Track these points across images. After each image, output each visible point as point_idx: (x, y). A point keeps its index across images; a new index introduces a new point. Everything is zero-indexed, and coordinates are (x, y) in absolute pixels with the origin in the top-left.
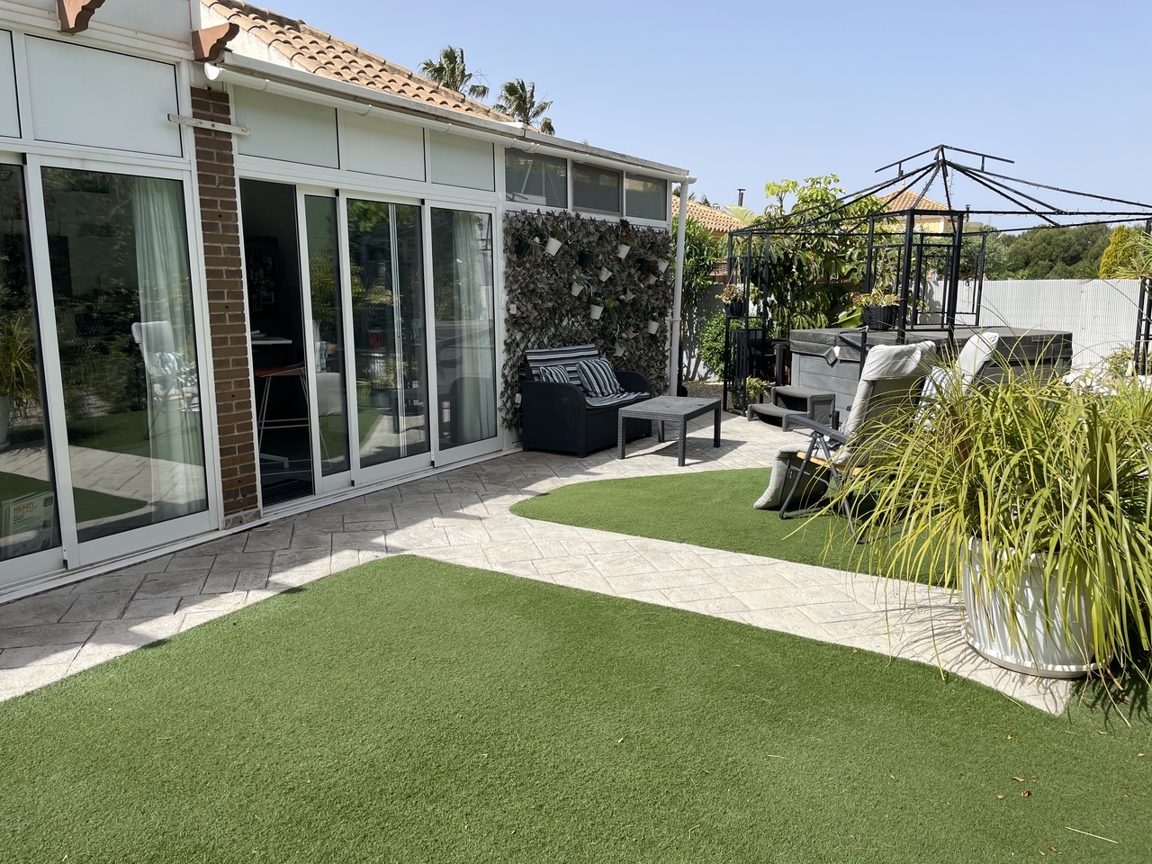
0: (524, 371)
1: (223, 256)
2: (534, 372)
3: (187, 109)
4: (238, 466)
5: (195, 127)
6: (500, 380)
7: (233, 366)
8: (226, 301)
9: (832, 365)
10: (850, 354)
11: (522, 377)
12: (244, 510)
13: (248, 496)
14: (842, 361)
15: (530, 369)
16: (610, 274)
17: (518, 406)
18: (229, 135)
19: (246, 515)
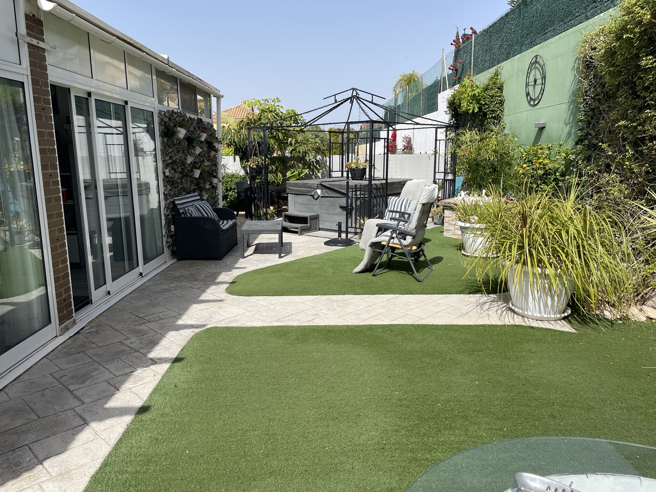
0: (174, 211)
1: (46, 138)
2: (181, 211)
3: (23, 30)
4: (62, 290)
5: (28, 43)
6: (163, 218)
7: (56, 217)
8: (50, 171)
9: (316, 199)
10: (328, 193)
11: (175, 215)
12: (68, 320)
13: (69, 310)
14: (322, 197)
15: (178, 210)
16: (201, 150)
17: (173, 233)
18: (44, 50)
19: (69, 323)
